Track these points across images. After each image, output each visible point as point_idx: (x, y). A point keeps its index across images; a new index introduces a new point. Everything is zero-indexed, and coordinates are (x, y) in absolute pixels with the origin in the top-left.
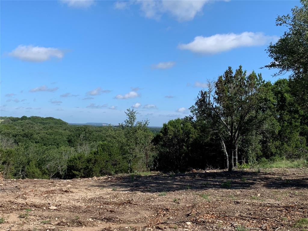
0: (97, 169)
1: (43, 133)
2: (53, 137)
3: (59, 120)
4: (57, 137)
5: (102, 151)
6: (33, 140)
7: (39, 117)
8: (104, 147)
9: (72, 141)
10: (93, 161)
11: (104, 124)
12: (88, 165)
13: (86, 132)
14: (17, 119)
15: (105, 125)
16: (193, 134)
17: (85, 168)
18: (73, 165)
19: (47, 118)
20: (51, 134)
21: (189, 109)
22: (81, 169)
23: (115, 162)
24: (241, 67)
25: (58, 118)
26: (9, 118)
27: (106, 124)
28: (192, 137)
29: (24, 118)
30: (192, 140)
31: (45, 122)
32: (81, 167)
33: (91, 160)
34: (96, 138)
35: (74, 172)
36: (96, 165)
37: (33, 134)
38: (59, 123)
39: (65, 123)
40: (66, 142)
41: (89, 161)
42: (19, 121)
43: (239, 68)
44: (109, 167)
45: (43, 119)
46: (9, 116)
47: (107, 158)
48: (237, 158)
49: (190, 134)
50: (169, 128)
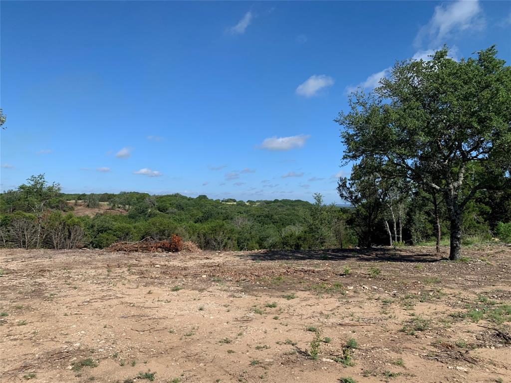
14: (271, 202)
26: (264, 201)
29: (276, 201)
36: (305, 242)
42: (272, 204)
46: (265, 200)
48: (401, 237)
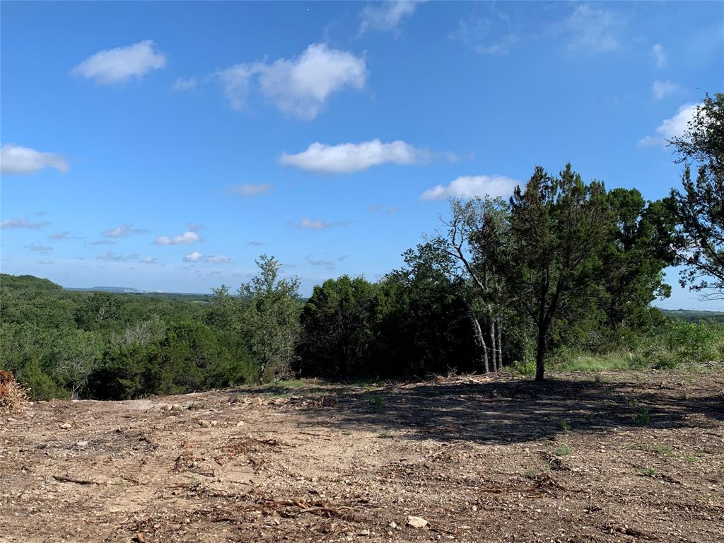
0: (167, 375)
1: (24, 306)
2: (48, 313)
3: (46, 281)
4: (55, 312)
5: (176, 338)
6: (8, 318)
7: (6, 275)
8: (181, 331)
9: (83, 320)
10: (160, 360)
11: (127, 289)
12: (150, 366)
13: (110, 304)
15: (129, 291)
16: (384, 305)
17: (144, 373)
18: (119, 368)
19: (22, 278)
20: (42, 307)
21: (402, 255)
22: (136, 374)
23: (202, 361)
24: (568, 167)
25: (42, 277)
27: (130, 289)
28: (382, 311)
30: (382, 317)
31: (18, 283)
32: (135, 370)
33: (155, 357)
34: (131, 315)
35: (121, 381)
36: (167, 367)
37: (7, 307)
38: (45, 286)
39: (57, 287)
40: (73, 322)
41: (151, 359)
43: (565, 169)
44: (192, 370)
45: (13, 278)
47: (187, 352)
48: (501, 352)
49: (378, 305)
50: (329, 293)
